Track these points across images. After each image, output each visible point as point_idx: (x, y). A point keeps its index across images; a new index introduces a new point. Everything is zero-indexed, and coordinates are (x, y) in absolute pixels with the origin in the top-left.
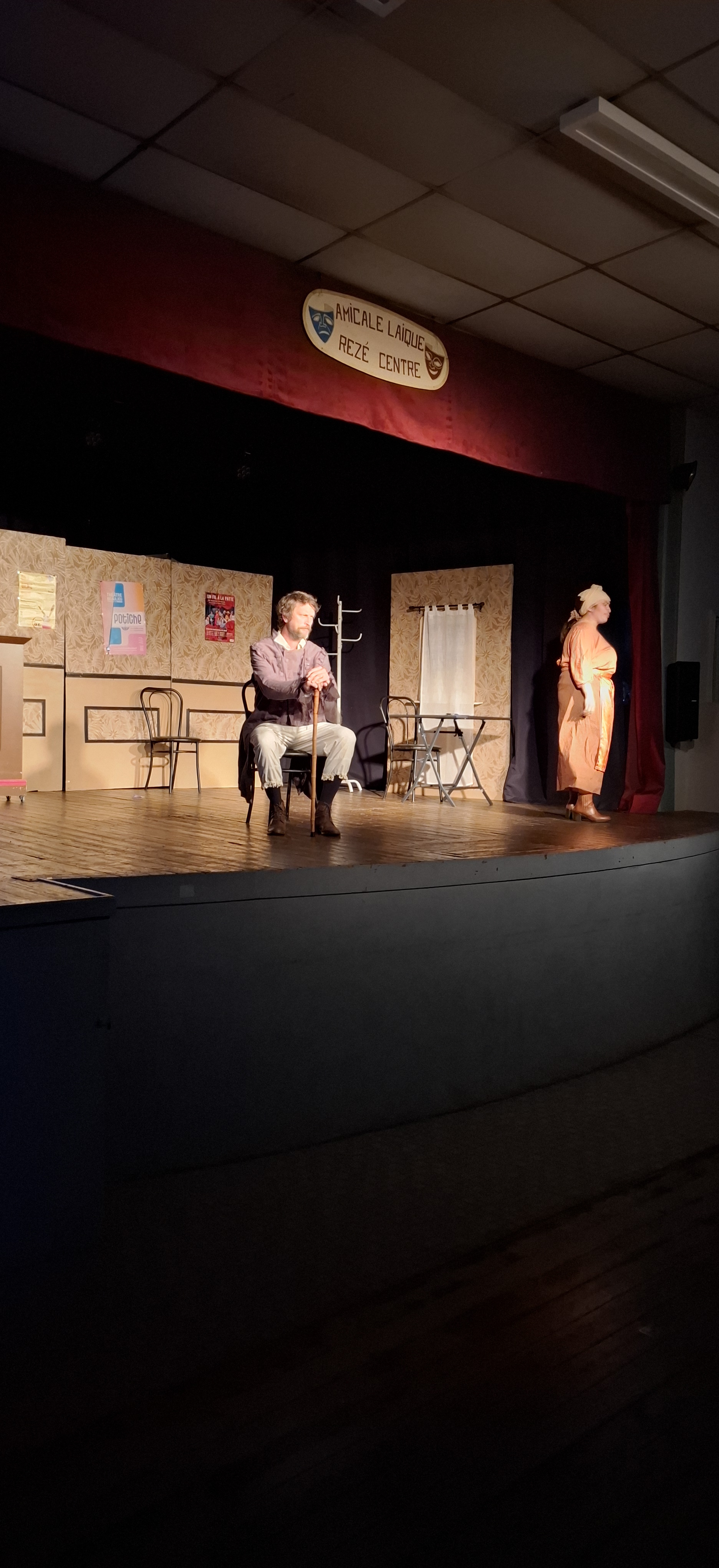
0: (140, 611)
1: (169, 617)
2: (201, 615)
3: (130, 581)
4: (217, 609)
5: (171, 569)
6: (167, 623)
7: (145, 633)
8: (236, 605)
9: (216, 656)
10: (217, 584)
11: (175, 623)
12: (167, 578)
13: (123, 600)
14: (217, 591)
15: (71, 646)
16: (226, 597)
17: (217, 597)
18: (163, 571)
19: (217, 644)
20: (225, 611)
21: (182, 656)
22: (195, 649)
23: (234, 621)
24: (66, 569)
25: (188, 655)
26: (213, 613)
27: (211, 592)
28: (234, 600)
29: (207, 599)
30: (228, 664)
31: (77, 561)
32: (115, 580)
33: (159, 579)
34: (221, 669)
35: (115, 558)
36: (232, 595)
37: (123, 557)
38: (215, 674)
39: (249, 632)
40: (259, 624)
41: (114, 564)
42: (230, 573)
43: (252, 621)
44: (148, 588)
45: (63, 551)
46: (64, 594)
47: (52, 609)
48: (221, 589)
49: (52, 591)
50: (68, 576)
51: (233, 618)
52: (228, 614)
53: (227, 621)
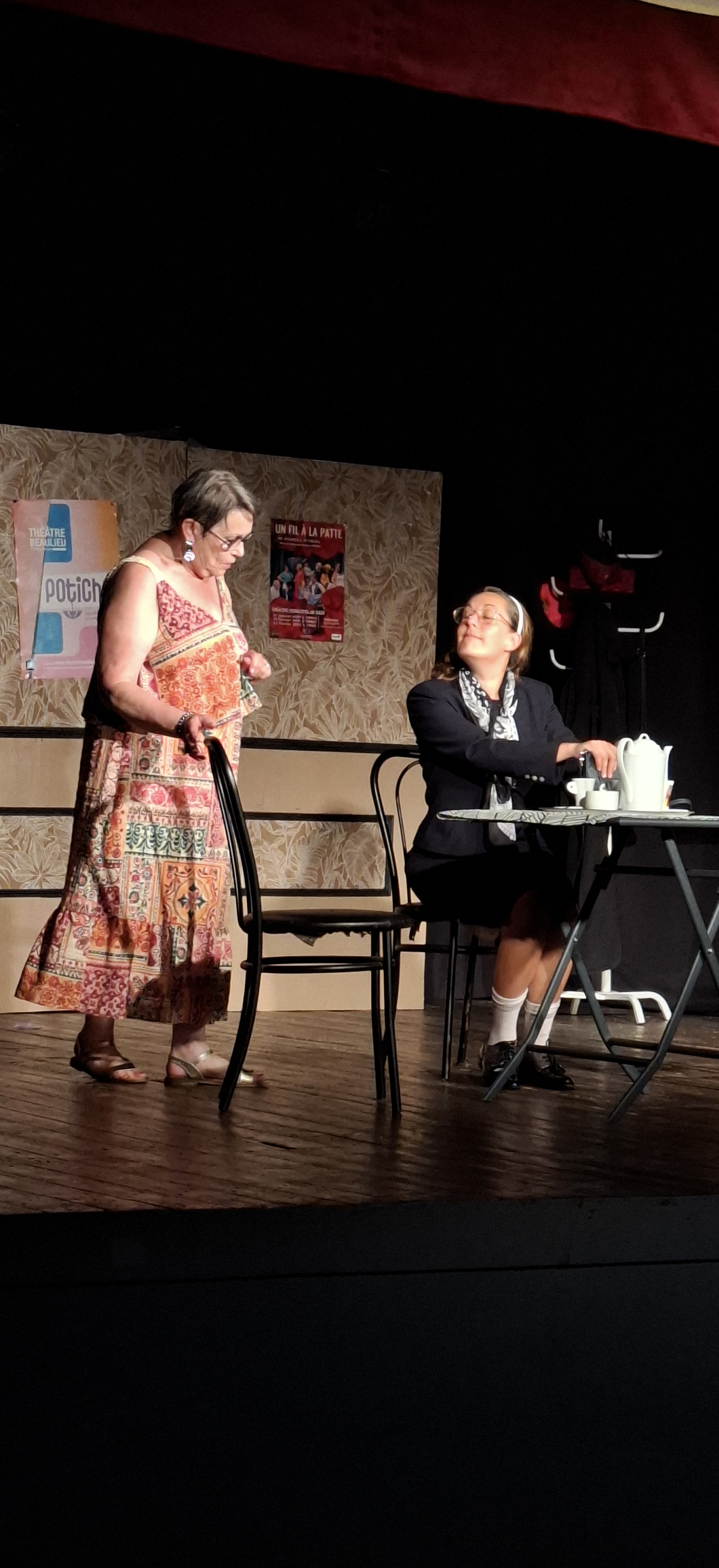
2: (260, 578)
3: (84, 498)
5: (187, 463)
8: (347, 547)
9: (295, 677)
10: (300, 496)
13: (69, 545)
14: (301, 516)
16: (321, 529)
17: (300, 530)
18: (168, 468)
19: (299, 647)
20: (319, 564)
23: (342, 588)
26: (290, 571)
27: (287, 517)
28: (343, 534)
29: (274, 536)
30: (325, 696)
32: (48, 497)
33: (157, 490)
34: (308, 710)
35: (49, 442)
36: (338, 523)
37: (70, 439)
38: (293, 721)
39: (379, 615)
40: (405, 592)
41: (47, 456)
42: (334, 468)
43: (389, 588)
44: (130, 514)
48: (309, 509)
51: (339, 581)
52: (327, 572)
53: (326, 587)
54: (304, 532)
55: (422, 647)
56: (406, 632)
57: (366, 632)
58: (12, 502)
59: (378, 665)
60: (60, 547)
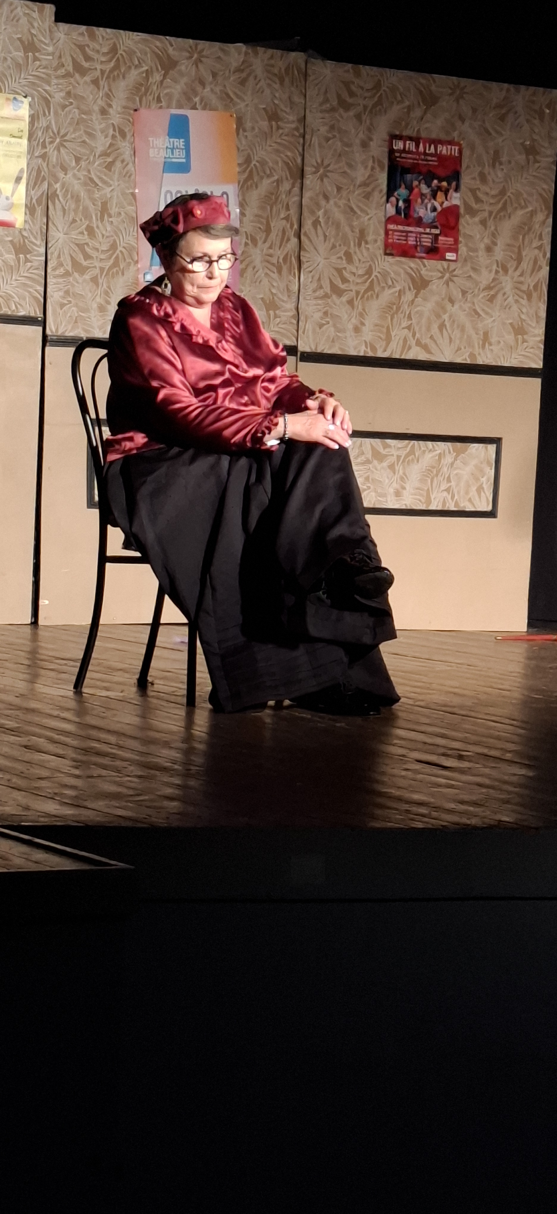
0: (226, 180)
1: (296, 198)
2: (376, 194)
3: (204, 108)
4: (415, 175)
5: (306, 75)
6: (292, 212)
8: (464, 166)
9: (409, 296)
10: (418, 112)
11: (313, 213)
12: (296, 100)
13: (188, 156)
14: (418, 131)
15: (62, 271)
16: (439, 146)
17: (417, 146)
18: (287, 80)
19: (412, 265)
20: (435, 181)
21: (326, 296)
22: (360, 276)
23: (456, 207)
24: (54, 81)
25: (340, 293)
26: (406, 188)
27: (405, 133)
28: (460, 152)
29: (391, 152)
30: (438, 316)
31: (81, 59)
32: (169, 107)
33: (276, 102)
34: (420, 329)
35: (171, 50)
36: (456, 140)
37: (191, 47)
38: (405, 340)
39: (493, 235)
40: (520, 213)
41: (168, 65)
42: (453, 83)
43: (504, 208)
44: (249, 126)
45: (48, 37)
46: (47, 140)
47: (18, 180)
48: (427, 125)
49: (20, 134)
50: (58, 97)
51: (455, 199)
52: (443, 189)
53: (441, 205)
54: (421, 148)
55: (536, 268)
56: (519, 254)
57: (480, 252)
58: (132, 112)
59: (492, 285)
60: (179, 157)
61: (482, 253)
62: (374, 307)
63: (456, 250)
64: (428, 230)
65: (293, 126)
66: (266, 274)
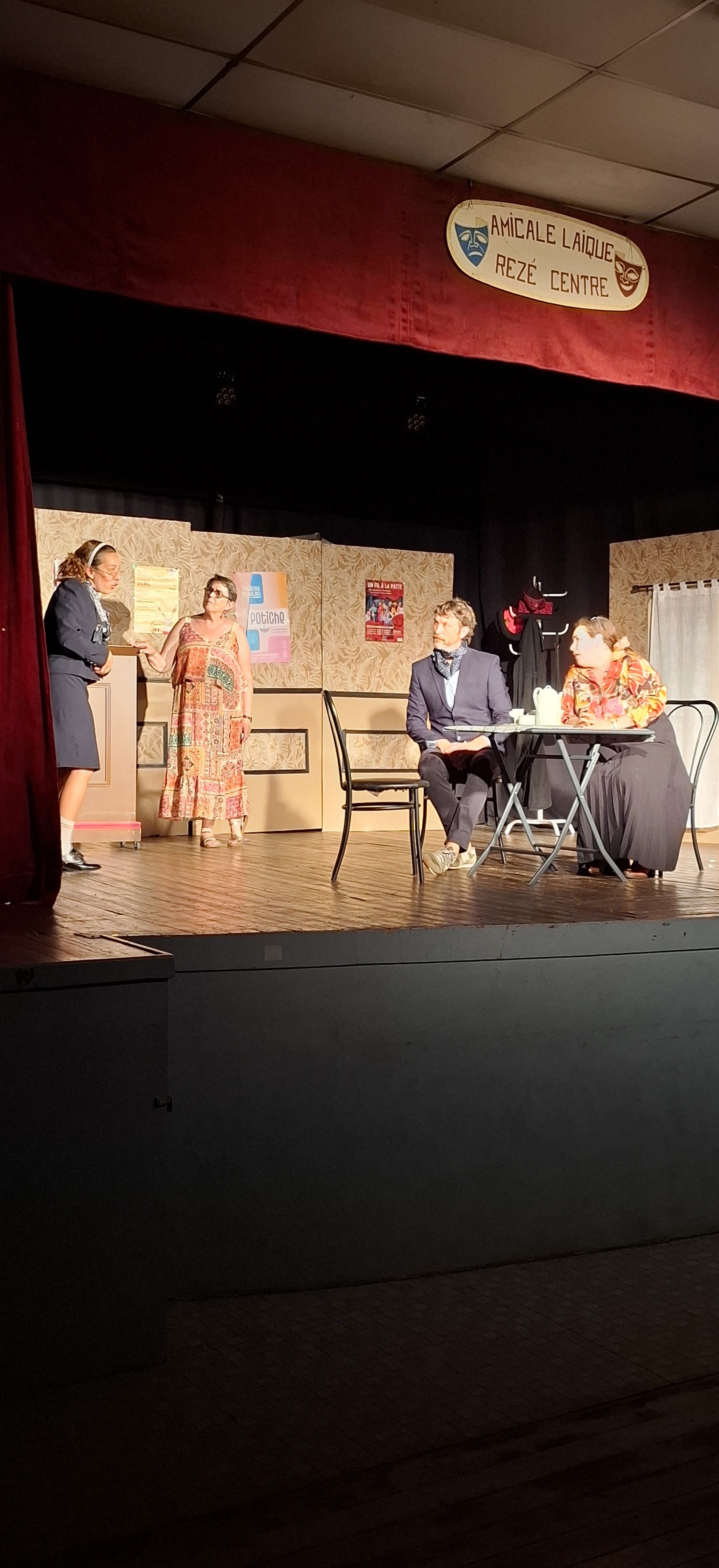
0: (283, 607)
1: (320, 614)
2: (360, 610)
3: (269, 571)
4: (379, 600)
5: (322, 552)
6: (317, 621)
7: (289, 635)
8: (405, 594)
9: (379, 661)
10: (380, 568)
12: (316, 564)
13: (262, 595)
14: (380, 578)
16: (392, 585)
17: (380, 585)
18: (313, 555)
19: (381, 645)
20: (390, 603)
21: (337, 662)
22: (354, 652)
23: (402, 615)
24: (191, 560)
25: (343, 661)
26: (375, 606)
27: (373, 579)
28: (403, 588)
29: (367, 589)
30: (395, 670)
31: (205, 549)
32: (251, 570)
33: (307, 566)
34: (386, 677)
35: (251, 543)
36: (400, 582)
37: (260, 540)
38: (378, 683)
39: (421, 629)
41: (250, 550)
42: (397, 552)
43: (425, 615)
44: (292, 579)
45: (187, 538)
46: (189, 590)
47: (174, 610)
48: (385, 575)
49: (174, 588)
50: (194, 568)
51: (401, 611)
52: (395, 606)
53: (394, 614)
54: (382, 586)
60: (257, 595)
61: (416, 638)
62: (362, 667)
63: (403, 637)
64: (387, 627)
65: (316, 577)
66: (305, 653)
